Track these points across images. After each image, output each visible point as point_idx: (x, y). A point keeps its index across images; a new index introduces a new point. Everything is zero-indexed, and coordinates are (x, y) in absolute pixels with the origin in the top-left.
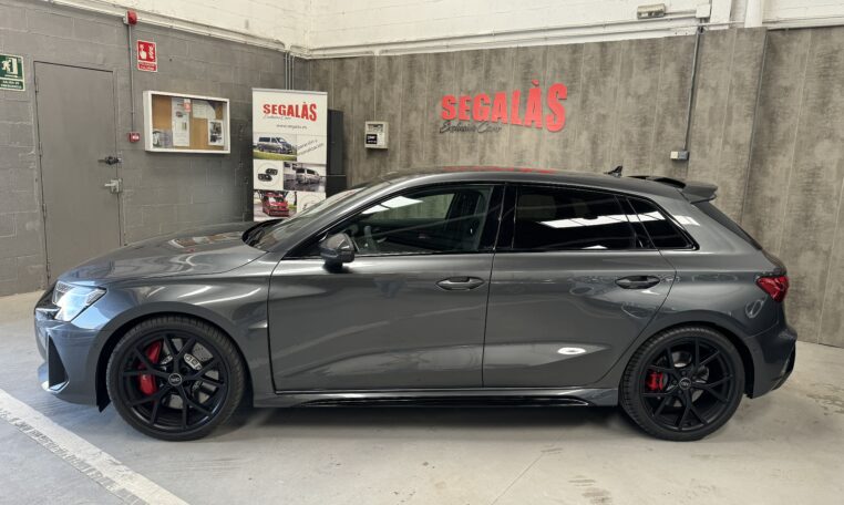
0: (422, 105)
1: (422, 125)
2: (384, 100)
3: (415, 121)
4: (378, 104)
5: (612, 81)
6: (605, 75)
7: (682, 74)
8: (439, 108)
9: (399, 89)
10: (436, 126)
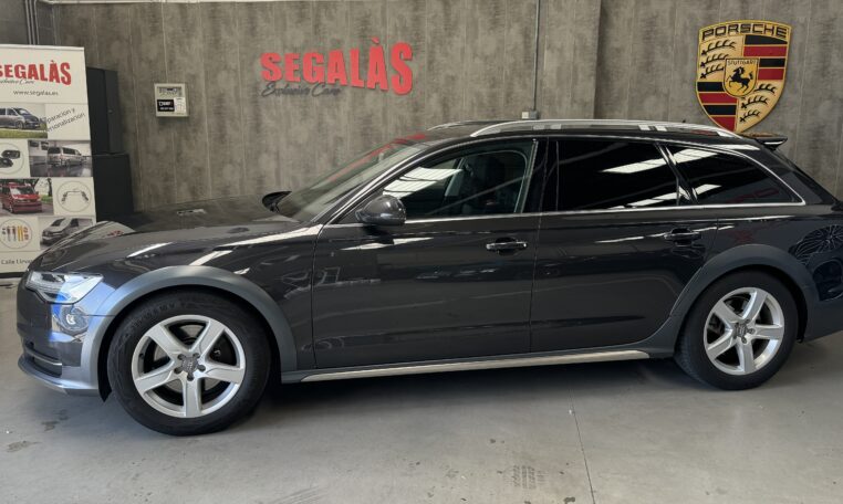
0: (234, 63)
1: (236, 88)
2: (178, 57)
3: (226, 82)
4: (171, 62)
5: (458, 42)
6: (450, 35)
7: (526, 35)
8: (258, 66)
9: (198, 44)
10: (256, 89)
